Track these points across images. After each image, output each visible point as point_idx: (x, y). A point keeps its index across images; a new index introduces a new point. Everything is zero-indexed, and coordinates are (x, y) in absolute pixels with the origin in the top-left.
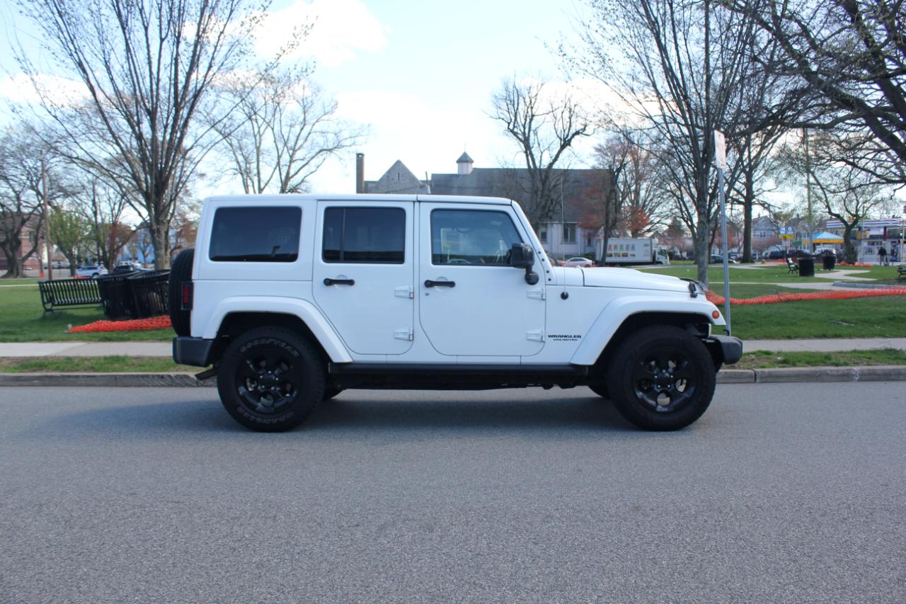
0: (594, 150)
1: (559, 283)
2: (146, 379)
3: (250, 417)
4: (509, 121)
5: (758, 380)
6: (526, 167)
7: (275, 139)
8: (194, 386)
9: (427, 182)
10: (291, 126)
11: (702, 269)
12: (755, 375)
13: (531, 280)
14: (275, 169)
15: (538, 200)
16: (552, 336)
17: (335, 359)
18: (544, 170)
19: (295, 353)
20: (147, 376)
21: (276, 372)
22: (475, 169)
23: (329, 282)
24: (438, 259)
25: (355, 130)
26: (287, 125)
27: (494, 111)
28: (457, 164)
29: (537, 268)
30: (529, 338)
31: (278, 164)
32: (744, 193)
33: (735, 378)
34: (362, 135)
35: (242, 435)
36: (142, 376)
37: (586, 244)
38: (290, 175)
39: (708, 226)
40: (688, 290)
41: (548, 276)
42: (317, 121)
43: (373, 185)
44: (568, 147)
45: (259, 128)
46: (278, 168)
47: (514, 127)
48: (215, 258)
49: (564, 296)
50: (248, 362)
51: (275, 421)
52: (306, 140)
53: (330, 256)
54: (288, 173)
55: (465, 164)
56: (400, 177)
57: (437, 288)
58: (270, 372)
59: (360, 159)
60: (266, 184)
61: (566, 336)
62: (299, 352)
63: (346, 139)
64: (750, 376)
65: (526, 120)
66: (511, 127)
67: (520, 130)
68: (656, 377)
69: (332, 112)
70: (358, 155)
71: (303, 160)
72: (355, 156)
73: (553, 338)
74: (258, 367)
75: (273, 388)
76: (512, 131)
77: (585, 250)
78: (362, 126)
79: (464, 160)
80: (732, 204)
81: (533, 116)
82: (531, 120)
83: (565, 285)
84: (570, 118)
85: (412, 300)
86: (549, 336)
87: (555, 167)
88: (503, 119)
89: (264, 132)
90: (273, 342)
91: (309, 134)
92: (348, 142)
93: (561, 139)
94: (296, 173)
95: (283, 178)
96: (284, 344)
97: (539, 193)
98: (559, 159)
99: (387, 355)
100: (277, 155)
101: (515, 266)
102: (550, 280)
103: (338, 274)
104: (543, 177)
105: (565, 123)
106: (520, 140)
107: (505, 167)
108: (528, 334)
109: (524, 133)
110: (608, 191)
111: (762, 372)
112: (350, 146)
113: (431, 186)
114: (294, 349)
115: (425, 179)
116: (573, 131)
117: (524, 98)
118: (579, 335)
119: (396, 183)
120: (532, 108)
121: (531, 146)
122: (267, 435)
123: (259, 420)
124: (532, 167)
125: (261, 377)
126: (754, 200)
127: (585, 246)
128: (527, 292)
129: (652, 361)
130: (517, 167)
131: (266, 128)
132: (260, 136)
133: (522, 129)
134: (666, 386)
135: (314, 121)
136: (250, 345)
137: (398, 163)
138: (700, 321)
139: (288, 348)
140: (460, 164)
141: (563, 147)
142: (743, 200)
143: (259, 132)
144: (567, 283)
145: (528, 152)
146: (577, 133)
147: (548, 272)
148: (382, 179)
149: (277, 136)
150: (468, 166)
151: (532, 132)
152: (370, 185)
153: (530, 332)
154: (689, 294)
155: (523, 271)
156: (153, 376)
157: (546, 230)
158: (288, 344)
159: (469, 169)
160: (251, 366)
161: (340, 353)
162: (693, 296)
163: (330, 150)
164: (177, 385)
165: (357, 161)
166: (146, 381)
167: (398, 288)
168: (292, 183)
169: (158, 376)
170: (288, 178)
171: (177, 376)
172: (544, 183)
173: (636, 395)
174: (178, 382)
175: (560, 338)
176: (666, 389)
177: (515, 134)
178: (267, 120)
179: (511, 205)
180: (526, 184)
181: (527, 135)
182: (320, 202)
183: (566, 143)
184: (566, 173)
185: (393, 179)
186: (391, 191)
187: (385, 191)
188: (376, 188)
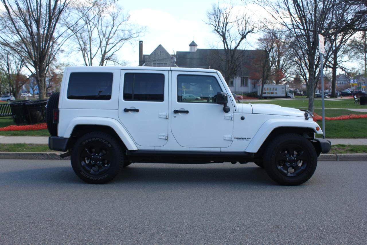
0: (257, 40)
1: (240, 112)
2: (35, 155)
3: (87, 177)
4: (215, 26)
5: (338, 160)
6: (223, 48)
7: (99, 33)
8: (59, 159)
9: (174, 55)
10: (107, 27)
11: (311, 102)
12: (337, 157)
13: (226, 110)
14: (99, 48)
15: (229, 65)
16: (236, 138)
17: (129, 148)
18: (232, 50)
19: (110, 145)
20: (35, 154)
21: (100, 154)
22: (198, 49)
23: (126, 110)
24: (180, 99)
25: (139, 29)
26: (104, 26)
27: (208, 21)
28: (189, 47)
29: (229, 104)
30: (225, 139)
31: (100, 46)
32: (333, 62)
33: (326, 158)
34: (142, 32)
35: (83, 185)
36: (33, 154)
37: (253, 87)
38: (106, 52)
39: (314, 81)
40: (304, 116)
41: (235, 108)
42: (120, 25)
43: (148, 57)
44: (245, 39)
45: (91, 28)
46: (100, 48)
47: (218, 28)
48: (70, 97)
49: (243, 118)
50: (86, 149)
51: (99, 178)
52: (114, 34)
53: (127, 97)
54: (105, 50)
55: (193, 47)
56: (161, 54)
57: (179, 114)
58: (97, 154)
59: (141, 44)
60: (94, 56)
61: (243, 138)
62: (111, 145)
63: (134, 34)
64: (334, 157)
65: (224, 25)
66: (216, 29)
67: (221, 30)
68: (288, 159)
69: (127, 20)
70: (140, 42)
71: (113, 44)
72: (139, 42)
73: (237, 139)
74: (91, 152)
75: (98, 162)
76: (217, 31)
77: (252, 90)
78: (142, 27)
79: (193, 44)
80: (326, 68)
81: (227, 23)
82: (226, 25)
83: (243, 113)
84: (246, 24)
85: (167, 120)
86: (235, 138)
87: (238, 48)
88: (212, 25)
89: (93, 30)
90: (98, 140)
91: (116, 31)
92: (135, 35)
93: (241, 35)
94: (109, 51)
95: (103, 53)
96: (104, 141)
97: (230, 62)
98: (240, 45)
99: (155, 146)
100: (100, 41)
101: (218, 103)
102: (235, 110)
103: (131, 106)
104: (232, 54)
105: (243, 27)
106: (221, 35)
107: (213, 48)
108: (224, 137)
109: (223, 32)
110: (264, 61)
111: (340, 155)
112: (136, 37)
113: (176, 57)
114: (109, 143)
115: (173, 54)
116: (247, 31)
117: (223, 14)
118: (249, 137)
119: (159, 56)
120: (227, 19)
121: (226, 37)
122: (95, 185)
123: (91, 178)
124: (226, 48)
125: (93, 157)
126: (337, 66)
127: (252, 88)
128: (224, 116)
129: (285, 151)
130: (219, 48)
131: (94, 28)
132: (91, 32)
133: (222, 29)
134: (293, 164)
135: (118, 25)
136: (87, 141)
137: (160, 46)
138: (310, 131)
139: (106, 143)
140: (191, 47)
141: (242, 39)
142: (332, 66)
143: (91, 30)
144: (244, 112)
145: (225, 41)
146: (249, 32)
147: (235, 106)
148: (152, 54)
149: (100, 32)
150: (194, 48)
151: (226, 31)
152: (146, 57)
153: (225, 136)
154: (305, 118)
155: (222, 106)
156: (38, 154)
157: (233, 80)
158: (106, 141)
159: (195, 49)
160: (88, 151)
161: (131, 145)
162: (307, 119)
163: (126, 39)
164: (50, 159)
165: (140, 45)
166: (35, 156)
167: (160, 114)
168: (108, 55)
169: (41, 154)
170: (105, 53)
171: (50, 154)
172: (232, 57)
173: (277, 168)
174: (51, 157)
175: (240, 139)
176: (293, 165)
177: (218, 32)
178: (94, 23)
179: (217, 73)
180: (224, 57)
181: (224, 33)
182: (122, 70)
183: (243, 37)
184: (243, 51)
185: (157, 54)
186: (156, 60)
187: (154, 60)
188: (149, 58)
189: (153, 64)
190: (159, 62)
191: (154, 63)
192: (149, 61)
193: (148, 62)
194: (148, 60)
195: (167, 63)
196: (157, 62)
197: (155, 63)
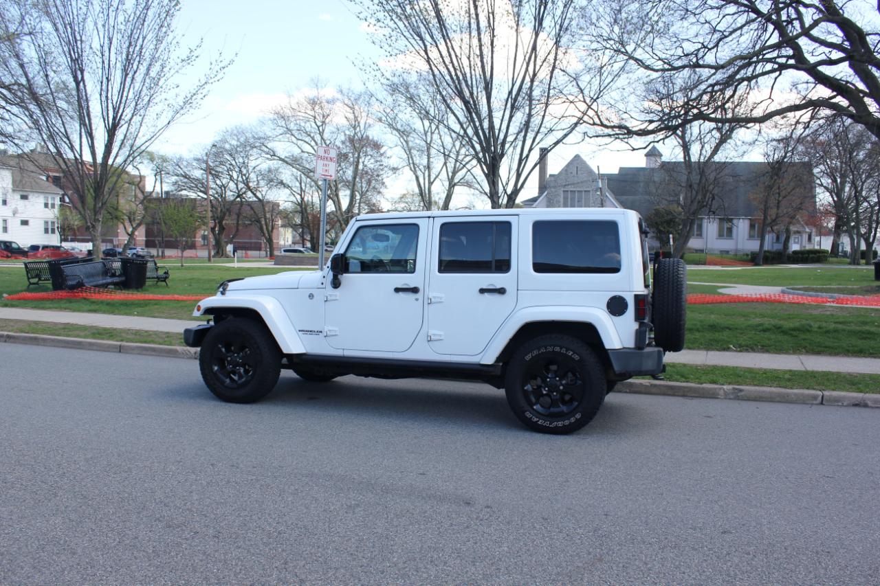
37: (774, 241)
43: (552, 178)
46: (445, 167)
55: (653, 158)
56: (579, 172)
70: (541, 149)
77: (773, 245)
79: (653, 153)
119: (574, 176)
127: (773, 243)
137: (577, 157)
140: (649, 158)
148: (560, 173)
150: (656, 159)
157: (732, 225)
159: (657, 163)
185: (571, 173)
186: (568, 185)
187: (564, 184)
188: (555, 181)
189: (562, 193)
190: (575, 189)
191: (564, 191)
192: (555, 187)
193: (553, 190)
194: (552, 185)
195: (589, 191)
196: (571, 189)
197: (567, 191)
